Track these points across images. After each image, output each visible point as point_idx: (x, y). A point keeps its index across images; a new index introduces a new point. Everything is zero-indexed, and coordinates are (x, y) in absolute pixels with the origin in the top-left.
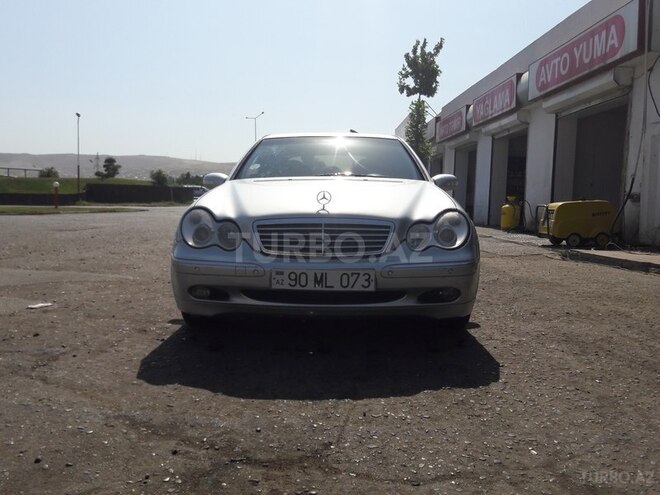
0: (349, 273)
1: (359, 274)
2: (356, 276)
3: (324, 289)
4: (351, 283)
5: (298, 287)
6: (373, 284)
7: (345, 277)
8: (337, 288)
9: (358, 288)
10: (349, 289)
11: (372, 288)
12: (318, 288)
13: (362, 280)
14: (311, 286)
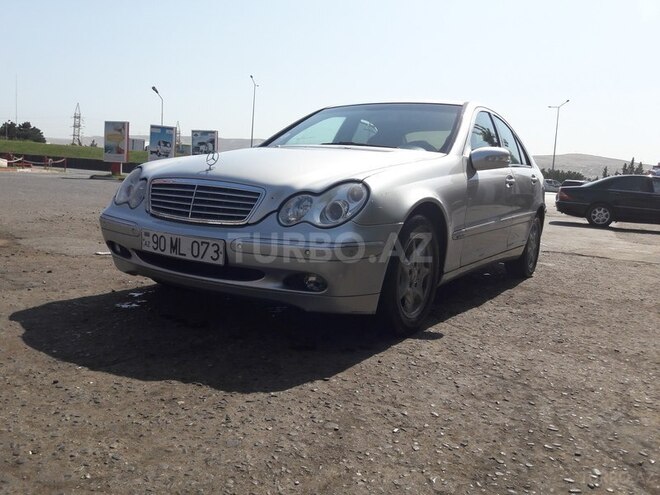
0: (200, 241)
1: (208, 244)
2: (206, 245)
3: (178, 256)
4: (201, 253)
5: (158, 251)
6: (221, 256)
7: (195, 245)
8: (189, 257)
9: (207, 259)
10: (198, 259)
11: (220, 262)
12: (174, 255)
13: (211, 251)
14: (168, 253)
